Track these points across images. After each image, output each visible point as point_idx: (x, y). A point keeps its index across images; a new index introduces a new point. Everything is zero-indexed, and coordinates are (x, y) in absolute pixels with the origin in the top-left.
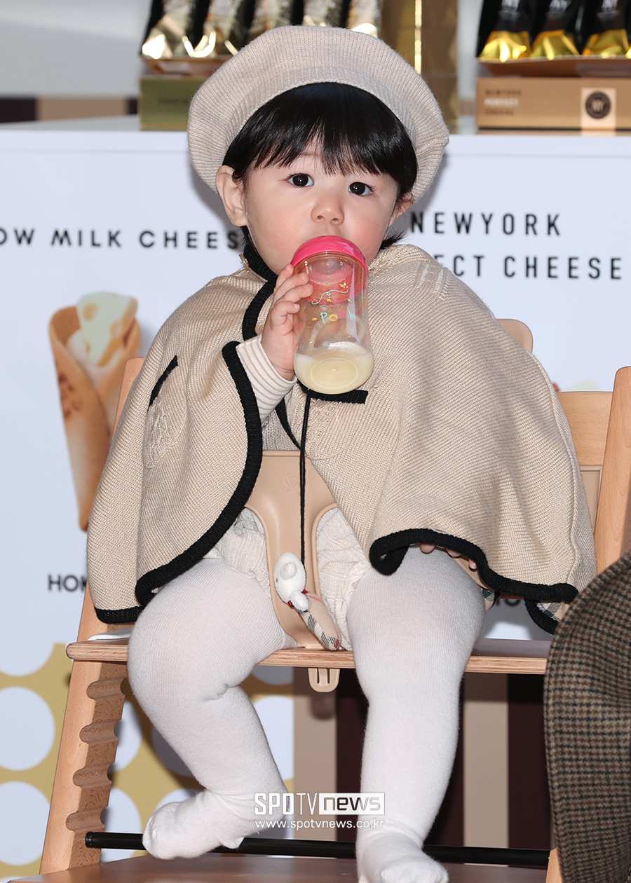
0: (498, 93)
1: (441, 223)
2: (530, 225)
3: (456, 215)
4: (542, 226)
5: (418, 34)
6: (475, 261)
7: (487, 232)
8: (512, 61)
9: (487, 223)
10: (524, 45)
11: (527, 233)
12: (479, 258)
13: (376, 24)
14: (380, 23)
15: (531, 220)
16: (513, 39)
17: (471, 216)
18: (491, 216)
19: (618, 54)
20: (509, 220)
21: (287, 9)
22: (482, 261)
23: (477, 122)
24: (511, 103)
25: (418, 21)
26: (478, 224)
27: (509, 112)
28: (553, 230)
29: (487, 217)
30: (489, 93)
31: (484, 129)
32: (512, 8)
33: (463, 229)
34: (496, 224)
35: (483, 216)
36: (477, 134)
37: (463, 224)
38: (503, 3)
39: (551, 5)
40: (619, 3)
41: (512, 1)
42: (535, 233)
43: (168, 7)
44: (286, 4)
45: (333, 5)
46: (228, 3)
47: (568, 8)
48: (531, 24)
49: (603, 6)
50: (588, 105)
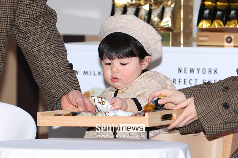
0: (203, 36)
1: (186, 70)
2: (210, 72)
3: (190, 69)
4: (213, 72)
5: (182, 20)
6: (195, 81)
7: (198, 73)
8: (206, 28)
9: (198, 71)
10: (210, 23)
11: (209, 73)
12: (196, 80)
13: (171, 18)
14: (172, 17)
15: (210, 70)
16: (207, 22)
17: (194, 69)
18: (199, 69)
19: (234, 26)
20: (204, 70)
21: (147, 13)
22: (197, 81)
23: (197, 44)
24: (206, 39)
25: (182, 17)
26: (196, 71)
27: (205, 41)
28: (216, 73)
29: (198, 69)
30: (200, 36)
31: (199, 46)
32: (207, 14)
33: (192, 72)
34: (201, 71)
35: (197, 69)
36: (197, 47)
37: (192, 71)
38: (204, 12)
39: (217, 13)
40: (235, 13)
41: (207, 12)
42: (211, 73)
43: (116, 12)
44: (147, 12)
45: (159, 12)
46: (132, 11)
47: (222, 14)
48: (212, 18)
49: (231, 13)
50: (226, 40)
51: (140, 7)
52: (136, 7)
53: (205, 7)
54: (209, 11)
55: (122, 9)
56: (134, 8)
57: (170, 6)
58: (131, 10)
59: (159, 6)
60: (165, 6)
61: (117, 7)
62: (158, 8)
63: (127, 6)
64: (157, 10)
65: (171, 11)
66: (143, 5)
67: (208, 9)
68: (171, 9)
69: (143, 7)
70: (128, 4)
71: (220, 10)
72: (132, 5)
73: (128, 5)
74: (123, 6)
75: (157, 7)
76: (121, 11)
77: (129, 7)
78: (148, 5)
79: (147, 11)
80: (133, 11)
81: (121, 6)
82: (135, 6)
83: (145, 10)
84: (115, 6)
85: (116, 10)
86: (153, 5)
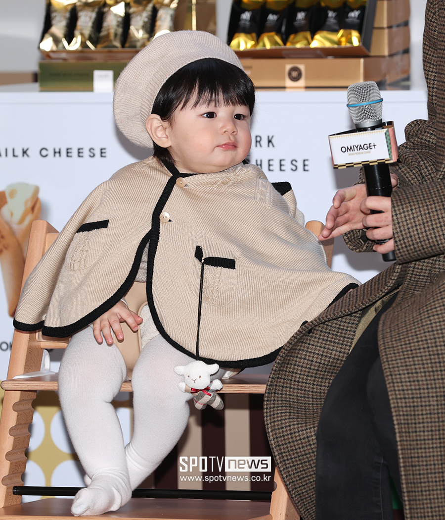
2: (258, 142)
4: (264, 142)
8: (247, 50)
10: (253, 41)
11: (256, 146)
15: (259, 139)
16: (247, 37)
19: (306, 45)
21: (121, 23)
28: (271, 144)
32: (247, 20)
38: (241, 18)
39: (268, 18)
40: (306, 16)
41: (246, 16)
42: (261, 146)
43: (54, 22)
44: (120, 19)
45: (146, 20)
46: (88, 19)
47: (278, 20)
48: (257, 29)
49: (297, 18)
50: (290, 74)
51: (106, 9)
52: (96, 10)
53: (243, 6)
54: (251, 13)
55: (68, 15)
56: (93, 11)
57: (168, 5)
58: (86, 16)
59: (146, 6)
60: (157, 6)
61: (56, 11)
62: (144, 10)
63: (78, 9)
64: (141, 16)
65: (171, 16)
66: (111, 6)
67: (249, 11)
68: (171, 12)
69: (112, 9)
70: (78, 4)
71: (274, 13)
72: (87, 5)
73: (80, 6)
74: (70, 8)
75: (141, 8)
76: (66, 19)
77: (81, 10)
78: (122, 4)
79: (121, 16)
80: (91, 17)
81: (66, 7)
82: (95, 8)
83: (116, 15)
84: (52, 9)
85: (55, 17)
86: (132, 4)
